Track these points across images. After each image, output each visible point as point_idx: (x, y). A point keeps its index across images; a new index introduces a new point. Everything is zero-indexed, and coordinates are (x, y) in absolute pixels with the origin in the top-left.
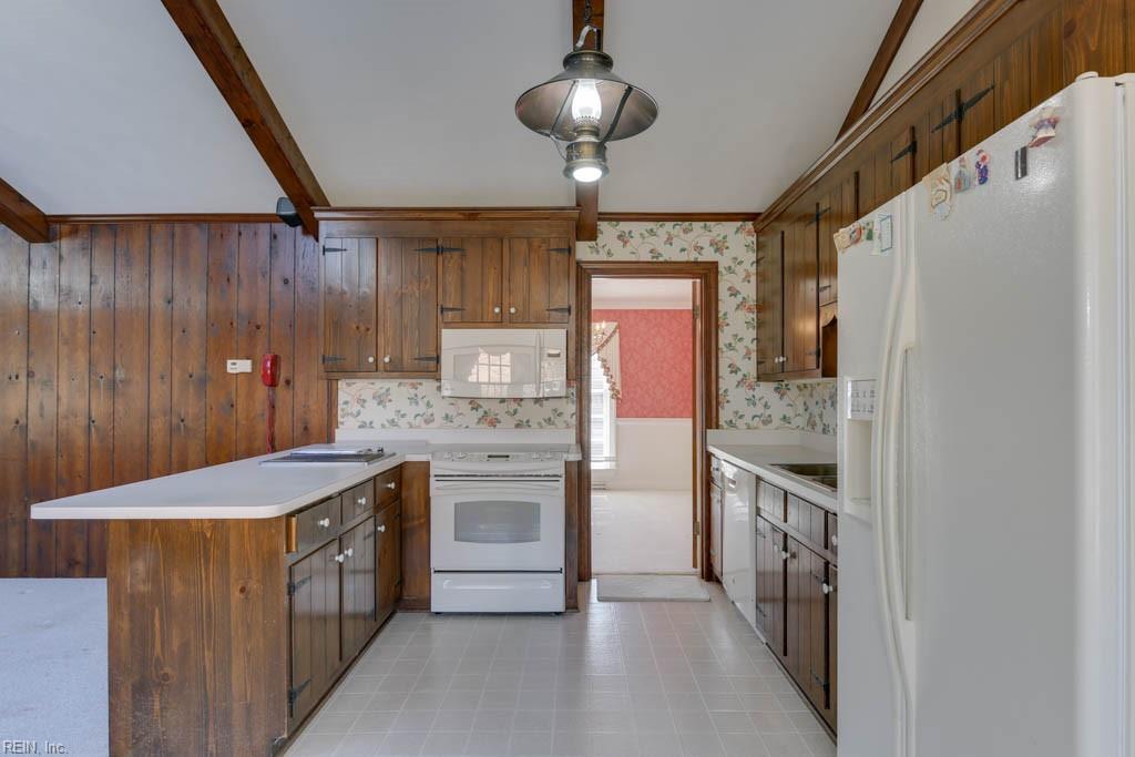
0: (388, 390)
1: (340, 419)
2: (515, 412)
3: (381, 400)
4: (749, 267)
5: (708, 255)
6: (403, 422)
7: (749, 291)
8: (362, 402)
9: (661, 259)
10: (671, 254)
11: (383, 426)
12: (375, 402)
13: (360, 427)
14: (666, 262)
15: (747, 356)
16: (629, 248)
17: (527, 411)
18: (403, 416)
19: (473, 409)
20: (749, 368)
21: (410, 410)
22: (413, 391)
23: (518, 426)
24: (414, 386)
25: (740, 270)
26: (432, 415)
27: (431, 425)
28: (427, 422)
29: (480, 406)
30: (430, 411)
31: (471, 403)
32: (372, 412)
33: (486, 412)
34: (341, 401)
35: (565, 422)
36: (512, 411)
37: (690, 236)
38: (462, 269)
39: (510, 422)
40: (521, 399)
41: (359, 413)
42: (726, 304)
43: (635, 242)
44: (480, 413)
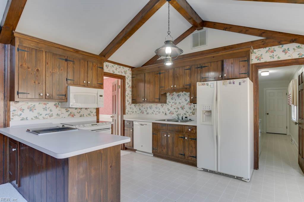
0: (34, 105)
1: (11, 117)
2: (80, 112)
3: (31, 109)
4: (130, 78)
5: (123, 74)
6: (40, 117)
7: (130, 83)
8: (23, 110)
9: (115, 73)
10: (117, 73)
11: (32, 119)
12: (29, 110)
13: (21, 120)
14: (116, 74)
15: (130, 98)
16: (108, 69)
17: (83, 112)
18: (41, 115)
19: (66, 112)
20: (130, 101)
21: (44, 113)
22: (45, 106)
23: (80, 116)
24: (45, 104)
25: (129, 78)
26: (52, 114)
27: (52, 117)
28: (50, 116)
29: (69, 111)
30: (51, 113)
31: (66, 110)
32: (27, 114)
33: (71, 112)
34: (11, 109)
35: (93, 114)
36: (79, 112)
37: (120, 69)
38: (73, 67)
39: (78, 115)
40: (82, 108)
41: (21, 115)
42: (127, 86)
43: (109, 68)
44: (69, 113)
